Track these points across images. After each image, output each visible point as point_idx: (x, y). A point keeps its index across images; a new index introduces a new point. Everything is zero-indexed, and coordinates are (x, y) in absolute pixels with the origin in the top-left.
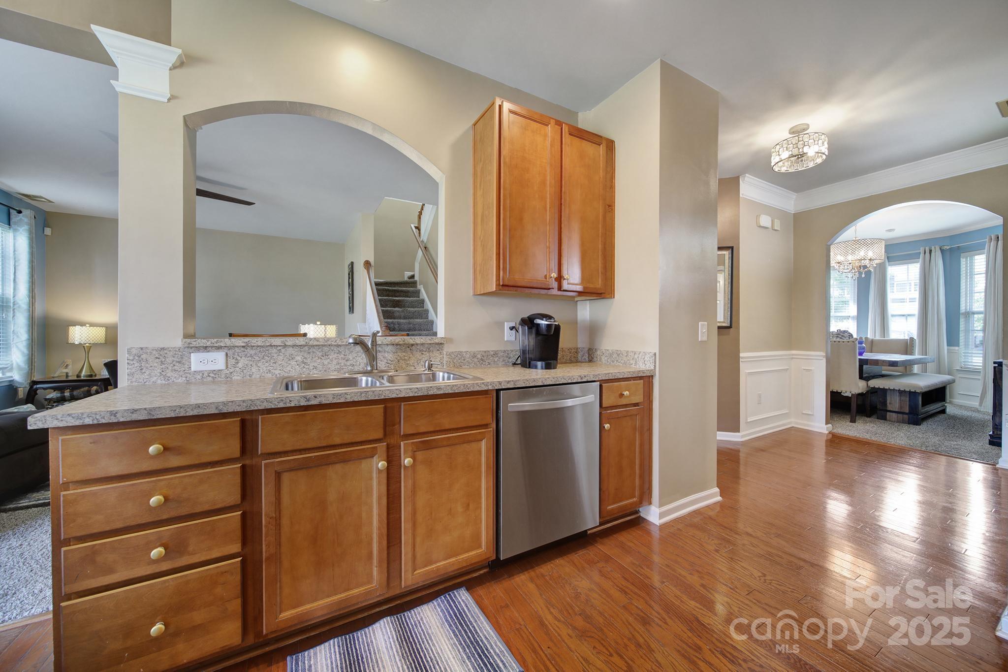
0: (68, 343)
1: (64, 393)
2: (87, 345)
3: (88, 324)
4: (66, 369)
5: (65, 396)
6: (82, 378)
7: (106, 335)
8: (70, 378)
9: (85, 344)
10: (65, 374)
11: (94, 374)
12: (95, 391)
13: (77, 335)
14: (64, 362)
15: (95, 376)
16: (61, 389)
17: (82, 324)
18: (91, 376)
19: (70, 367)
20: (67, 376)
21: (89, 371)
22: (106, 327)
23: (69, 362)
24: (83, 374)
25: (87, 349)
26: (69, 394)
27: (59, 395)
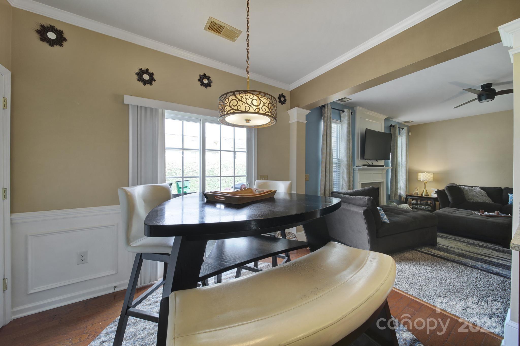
0: (418, 180)
1: (418, 201)
2: (425, 181)
3: (426, 172)
4: (417, 191)
5: (418, 203)
6: (424, 196)
7: (433, 177)
8: (418, 195)
9: (424, 181)
10: (416, 193)
11: (428, 195)
12: (430, 203)
13: (422, 177)
14: (416, 188)
15: (429, 195)
16: (417, 200)
17: (423, 172)
18: (427, 195)
19: (418, 190)
20: (417, 194)
21: (426, 193)
22: (433, 173)
23: (418, 188)
24: (424, 194)
25: (425, 183)
26: (419, 202)
27: (416, 202)
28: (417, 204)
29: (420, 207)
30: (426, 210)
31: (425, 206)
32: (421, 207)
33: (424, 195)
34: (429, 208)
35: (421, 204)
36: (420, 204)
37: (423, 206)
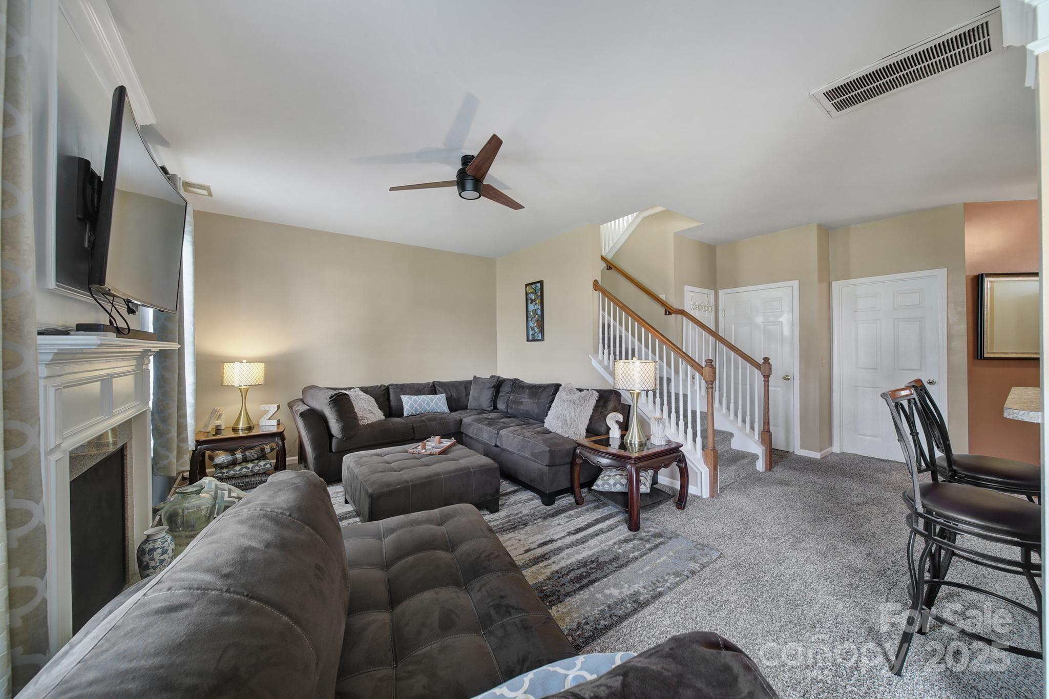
0: (223, 385)
1: (235, 454)
2: (244, 387)
3: (245, 359)
4: (220, 420)
5: (236, 459)
6: (241, 434)
7: (265, 372)
8: (226, 434)
9: (241, 386)
10: (215, 427)
11: (253, 427)
13: (234, 375)
14: (216, 411)
15: (255, 429)
16: (229, 450)
17: (236, 361)
18: (250, 429)
19: (223, 417)
20: (219, 430)
21: (246, 422)
23: (221, 411)
24: (241, 426)
25: (244, 392)
26: (241, 456)
27: (230, 458)
28: (234, 463)
29: (244, 470)
30: (259, 474)
31: (256, 462)
32: (246, 468)
33: (242, 430)
34: (268, 466)
35: (246, 460)
36: (241, 461)
37: (250, 465)
